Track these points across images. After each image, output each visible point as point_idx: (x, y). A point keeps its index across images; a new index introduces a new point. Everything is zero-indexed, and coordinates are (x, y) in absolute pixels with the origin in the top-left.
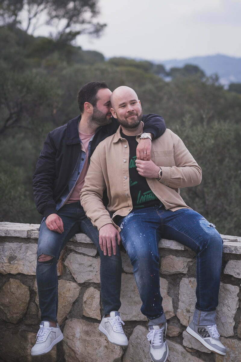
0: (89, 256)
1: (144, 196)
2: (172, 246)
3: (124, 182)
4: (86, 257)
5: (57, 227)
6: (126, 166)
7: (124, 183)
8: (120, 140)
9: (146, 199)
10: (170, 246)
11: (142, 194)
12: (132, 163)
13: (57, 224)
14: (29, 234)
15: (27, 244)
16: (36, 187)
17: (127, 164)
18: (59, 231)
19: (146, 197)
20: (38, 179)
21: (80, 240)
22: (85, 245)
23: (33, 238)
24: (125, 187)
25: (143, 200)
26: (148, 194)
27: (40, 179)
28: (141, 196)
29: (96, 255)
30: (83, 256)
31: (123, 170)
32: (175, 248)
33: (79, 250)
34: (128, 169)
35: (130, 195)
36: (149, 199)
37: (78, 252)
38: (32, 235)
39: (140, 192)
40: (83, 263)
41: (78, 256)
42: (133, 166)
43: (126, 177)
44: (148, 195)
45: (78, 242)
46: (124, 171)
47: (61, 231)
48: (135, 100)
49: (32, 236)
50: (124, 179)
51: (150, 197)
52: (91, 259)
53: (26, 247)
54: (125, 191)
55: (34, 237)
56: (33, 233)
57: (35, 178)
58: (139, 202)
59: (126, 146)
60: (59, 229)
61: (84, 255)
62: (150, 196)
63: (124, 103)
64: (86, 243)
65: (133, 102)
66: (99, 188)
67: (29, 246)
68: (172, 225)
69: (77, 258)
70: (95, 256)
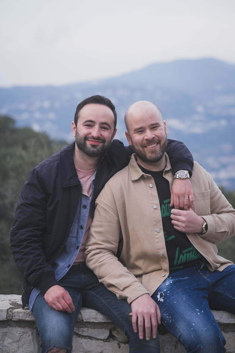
0: (98, 339)
1: (183, 255)
2: (222, 319)
3: (157, 236)
4: (94, 341)
5: (67, 305)
6: (158, 215)
7: (157, 238)
8: (142, 177)
9: (187, 259)
10: (219, 319)
11: (180, 253)
12: (165, 209)
13: (65, 301)
14: (10, 315)
15: (4, 329)
16: (20, 248)
17: (159, 212)
18: (69, 310)
19: (186, 256)
20: (23, 237)
21: (88, 319)
22: (93, 324)
23: (16, 320)
24: (158, 244)
25: (183, 260)
26: (189, 252)
27: (26, 236)
28: (180, 256)
29: (108, 337)
30: (89, 340)
31: (154, 219)
32: (226, 321)
33: (84, 332)
34: (161, 219)
35: (166, 255)
36: (190, 259)
37: (82, 334)
38: (15, 316)
39: (178, 249)
40: (90, 350)
41: (83, 341)
42: (166, 214)
43: (159, 230)
44: (188, 254)
45: (84, 321)
46: (155, 221)
47: (71, 310)
48: (157, 124)
49: (14, 318)
50: (156, 233)
51: (191, 256)
52: (101, 343)
53: (3, 333)
54: (159, 249)
55: (17, 318)
56: (16, 314)
57: (18, 235)
58: (177, 263)
59: (151, 185)
60: (69, 308)
61: (91, 338)
62: (192, 254)
63: (141, 128)
64: (96, 322)
65: (154, 126)
66: (114, 246)
67: (8, 331)
68: (223, 291)
69: (81, 343)
70: (106, 339)
